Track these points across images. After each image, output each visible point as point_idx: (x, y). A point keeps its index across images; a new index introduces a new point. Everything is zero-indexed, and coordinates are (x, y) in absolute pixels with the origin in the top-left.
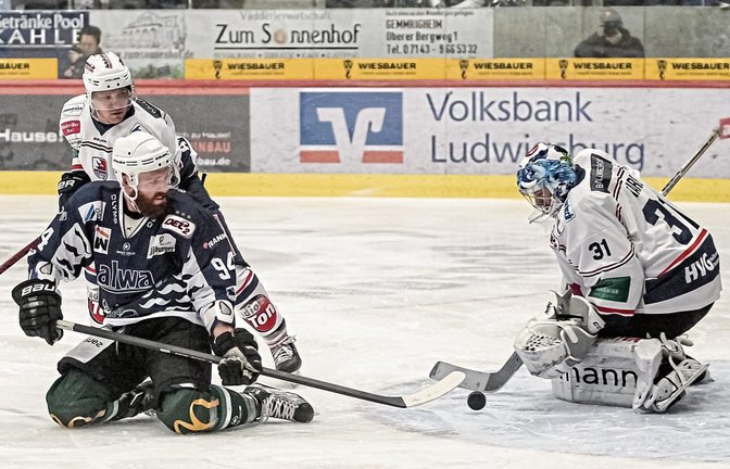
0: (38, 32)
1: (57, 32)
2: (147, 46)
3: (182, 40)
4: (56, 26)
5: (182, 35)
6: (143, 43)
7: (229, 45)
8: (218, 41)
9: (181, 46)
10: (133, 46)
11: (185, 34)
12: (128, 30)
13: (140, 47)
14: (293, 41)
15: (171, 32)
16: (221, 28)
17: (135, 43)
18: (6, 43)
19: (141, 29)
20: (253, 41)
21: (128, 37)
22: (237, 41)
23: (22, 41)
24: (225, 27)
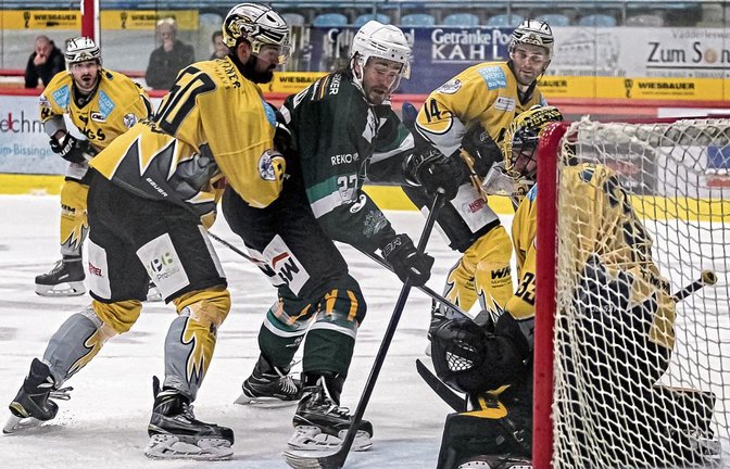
0: (477, 48)
1: (495, 48)
2: (582, 64)
3: (615, 58)
4: (495, 42)
5: (615, 53)
6: (577, 61)
7: (661, 64)
8: (650, 60)
9: (614, 64)
10: (567, 63)
11: (619, 52)
12: (563, 47)
13: (574, 64)
14: (723, 61)
15: (605, 50)
16: (652, 47)
17: (570, 60)
18: (447, 58)
19: (576, 46)
20: (684, 60)
21: (563, 55)
22: (668, 60)
23: (463, 57)
24: (657, 45)
